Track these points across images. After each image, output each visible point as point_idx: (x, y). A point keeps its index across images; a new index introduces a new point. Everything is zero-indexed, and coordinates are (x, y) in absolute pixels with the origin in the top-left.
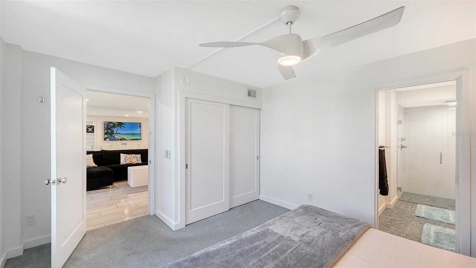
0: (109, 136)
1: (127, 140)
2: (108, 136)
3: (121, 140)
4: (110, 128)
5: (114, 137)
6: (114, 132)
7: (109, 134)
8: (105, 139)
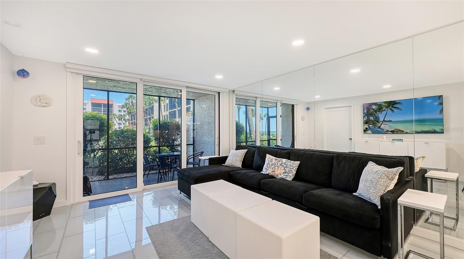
0: (371, 126)
1: (407, 133)
2: (369, 127)
3: (394, 133)
4: (373, 114)
5: (379, 127)
6: (380, 119)
7: (371, 122)
8: (365, 131)
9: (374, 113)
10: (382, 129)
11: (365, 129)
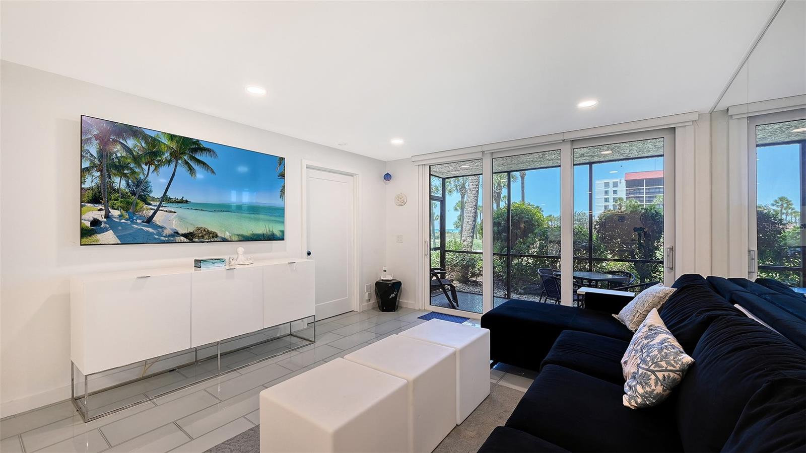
0: (115, 213)
1: (224, 240)
2: (107, 216)
3: (192, 241)
4: (127, 166)
5: (149, 220)
6: (151, 191)
7: (116, 200)
8: (85, 233)
9: (132, 165)
10: (156, 227)
11: (88, 224)
